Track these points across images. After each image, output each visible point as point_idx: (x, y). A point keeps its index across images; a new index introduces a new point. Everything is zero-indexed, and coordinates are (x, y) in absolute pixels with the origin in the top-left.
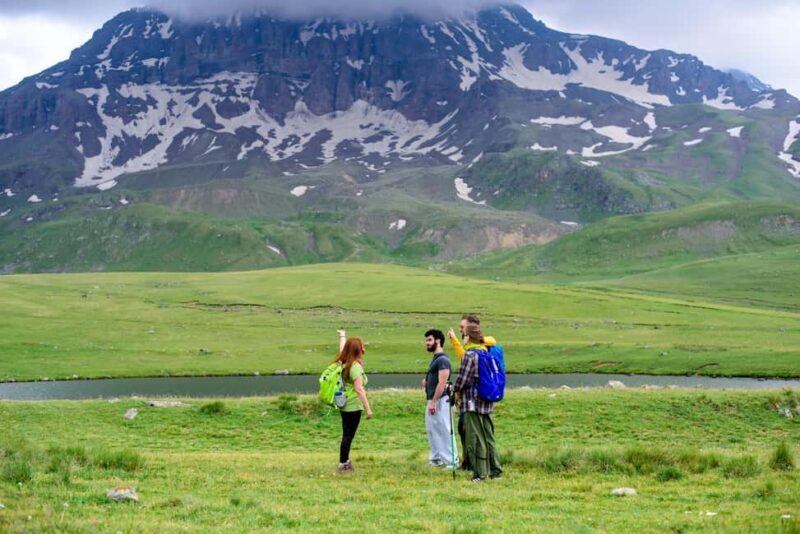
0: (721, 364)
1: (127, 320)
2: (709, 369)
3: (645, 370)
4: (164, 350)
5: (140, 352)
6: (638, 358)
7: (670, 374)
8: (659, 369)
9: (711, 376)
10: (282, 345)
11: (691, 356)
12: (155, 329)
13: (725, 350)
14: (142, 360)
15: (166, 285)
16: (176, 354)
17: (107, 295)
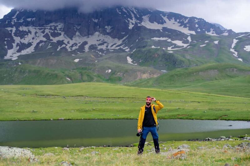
0: (229, 116)
1: (9, 100)
2: (224, 117)
3: (198, 118)
4: (19, 111)
5: (11, 112)
6: (195, 113)
7: (209, 119)
8: (204, 117)
9: (226, 120)
10: (63, 109)
11: (217, 112)
12: (18, 104)
13: (229, 110)
14: (10, 115)
15: (27, 89)
16: (24, 112)
17: (5, 92)
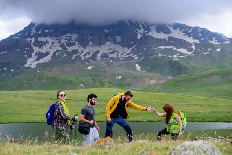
0: (229, 118)
1: (27, 104)
2: (225, 120)
3: (201, 120)
4: (35, 114)
5: (27, 114)
6: (197, 116)
7: (211, 121)
8: (206, 120)
9: (226, 122)
10: (75, 112)
11: (217, 115)
12: (35, 107)
13: (230, 113)
14: (26, 117)
15: (43, 94)
16: (39, 115)
17: (23, 97)
